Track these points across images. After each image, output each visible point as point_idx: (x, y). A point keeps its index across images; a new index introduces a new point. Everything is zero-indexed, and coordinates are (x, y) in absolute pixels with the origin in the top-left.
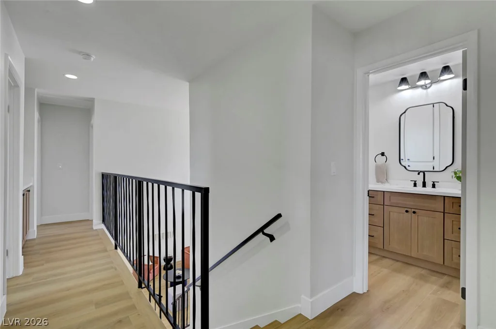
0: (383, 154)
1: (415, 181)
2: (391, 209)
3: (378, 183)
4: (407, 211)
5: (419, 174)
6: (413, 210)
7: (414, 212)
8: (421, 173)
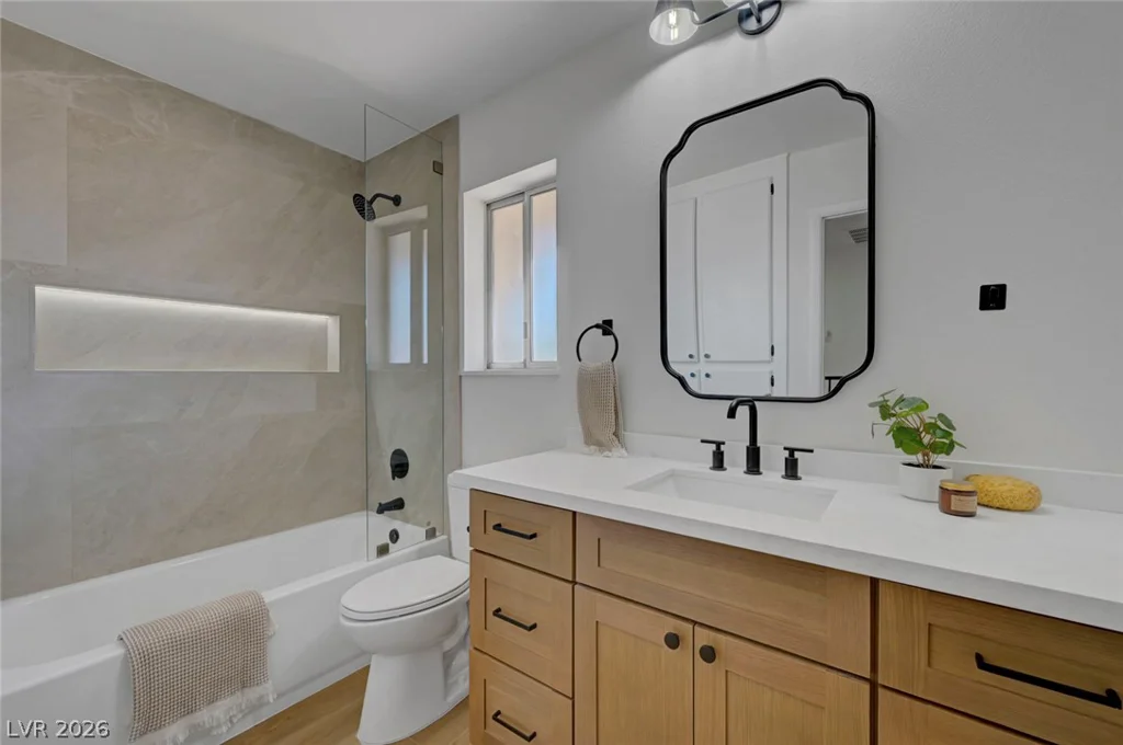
0: (606, 327)
1: (719, 444)
2: (606, 609)
3: (586, 449)
4: (673, 641)
5: (732, 414)
6: (704, 638)
7: (709, 654)
8: (740, 408)
